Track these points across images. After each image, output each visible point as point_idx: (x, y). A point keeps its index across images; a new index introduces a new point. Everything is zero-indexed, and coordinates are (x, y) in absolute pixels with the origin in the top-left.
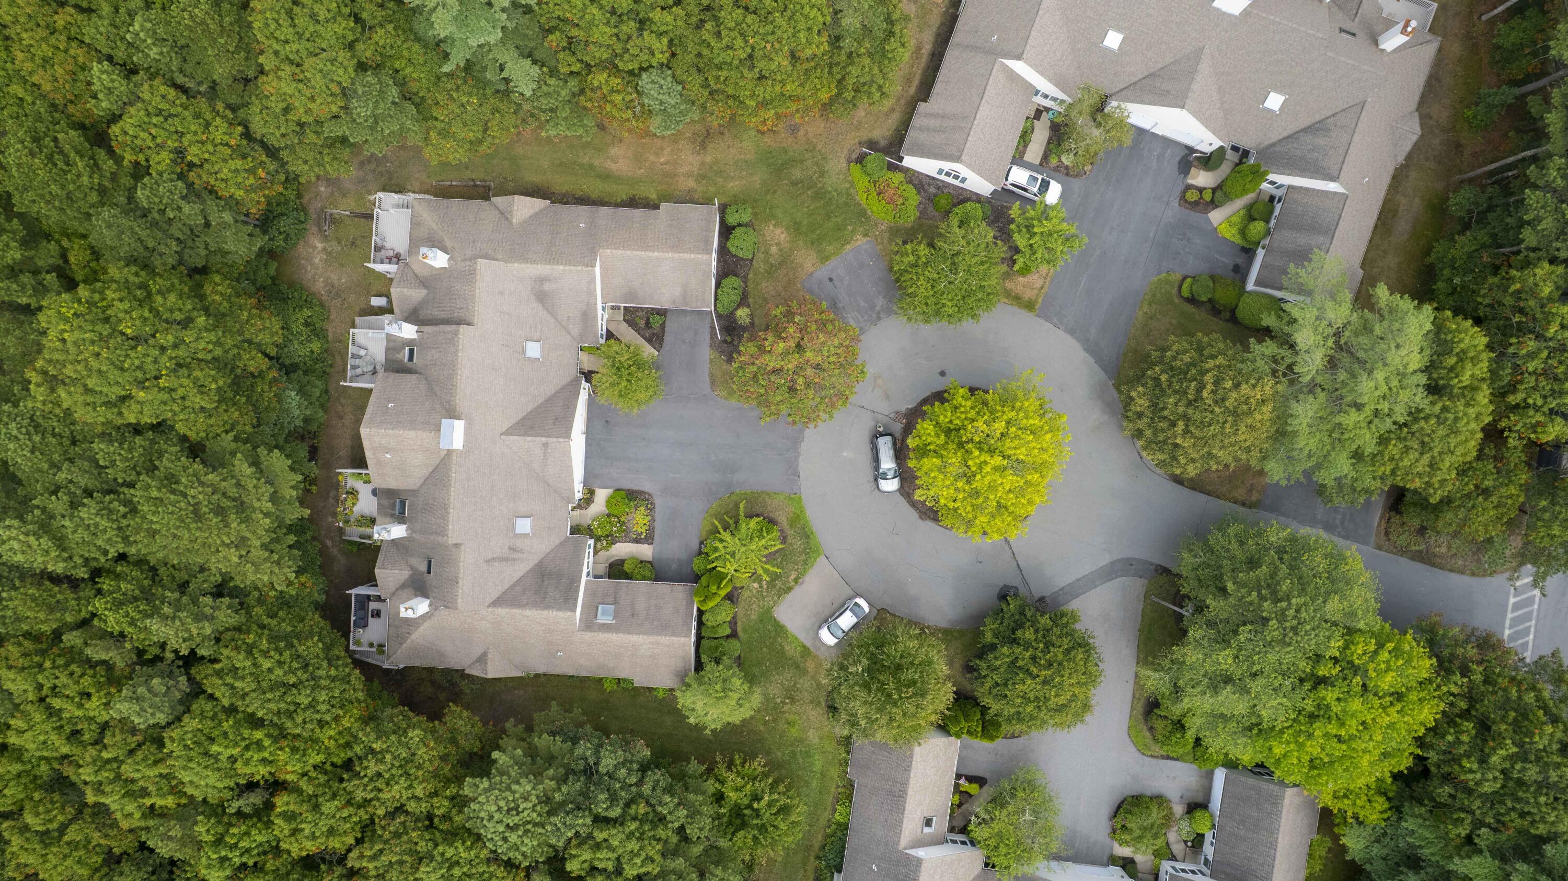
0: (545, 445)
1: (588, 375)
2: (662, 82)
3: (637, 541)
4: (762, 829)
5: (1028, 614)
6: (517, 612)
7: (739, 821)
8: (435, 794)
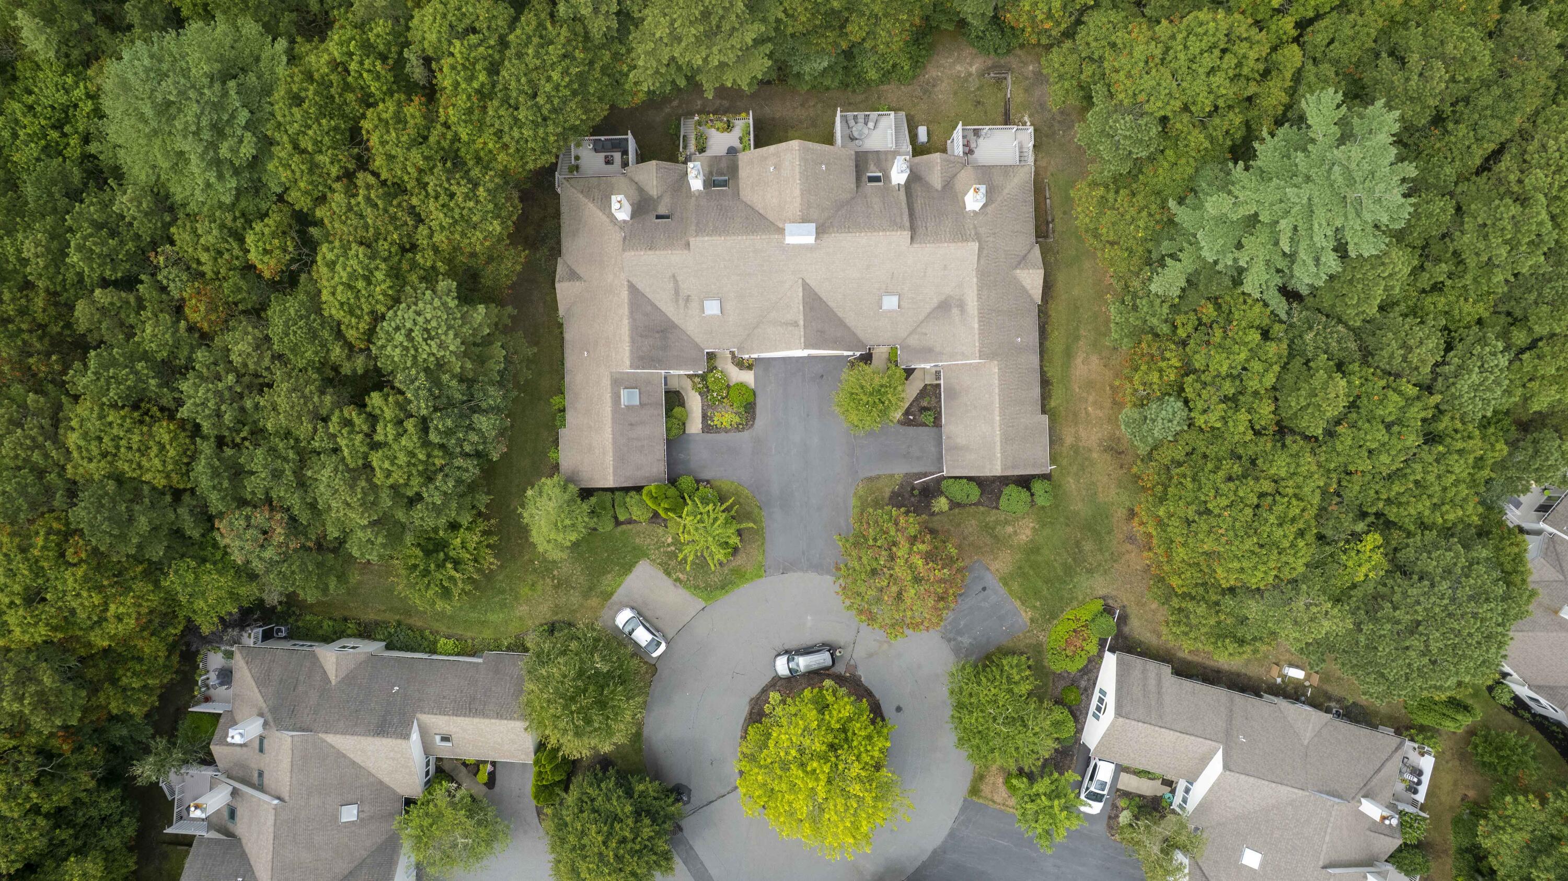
0: (796, 324)
1: (867, 358)
2: (1175, 422)
3: (705, 417)
4: (426, 573)
5: (666, 826)
6: (625, 310)
7: (431, 547)
8: (436, 250)
